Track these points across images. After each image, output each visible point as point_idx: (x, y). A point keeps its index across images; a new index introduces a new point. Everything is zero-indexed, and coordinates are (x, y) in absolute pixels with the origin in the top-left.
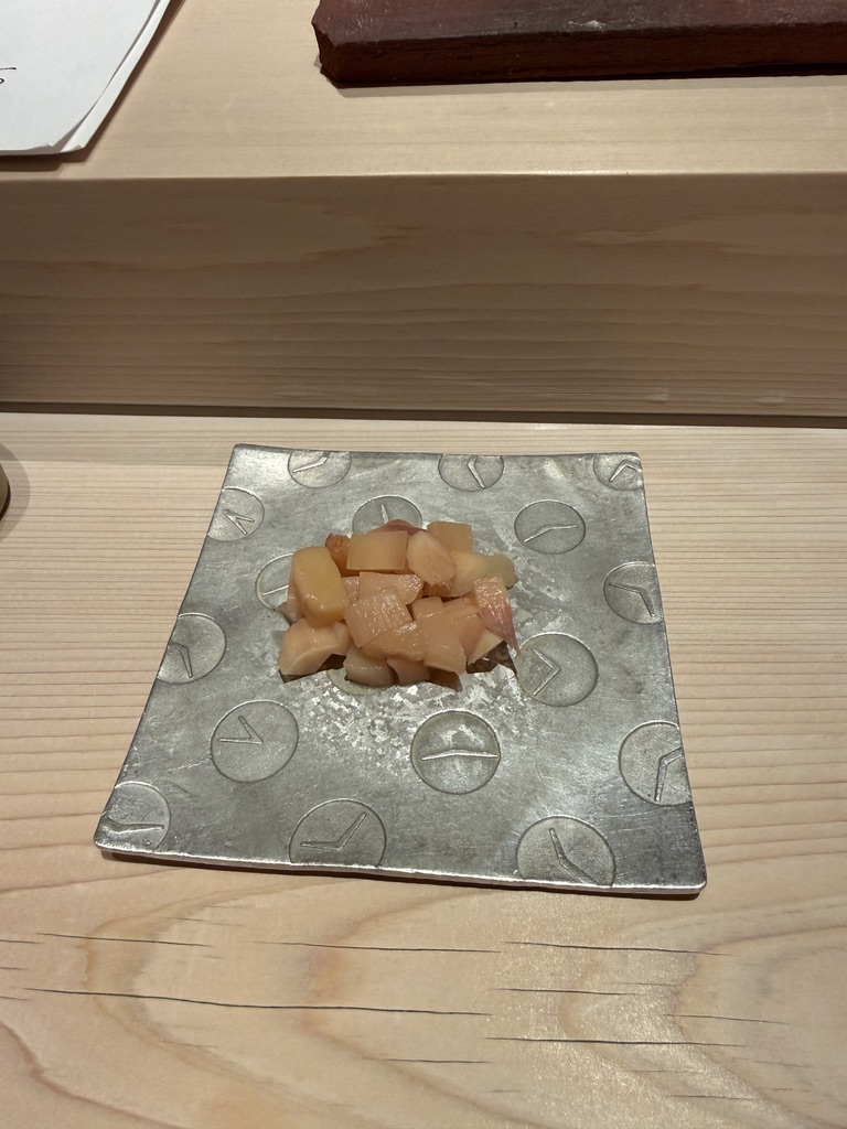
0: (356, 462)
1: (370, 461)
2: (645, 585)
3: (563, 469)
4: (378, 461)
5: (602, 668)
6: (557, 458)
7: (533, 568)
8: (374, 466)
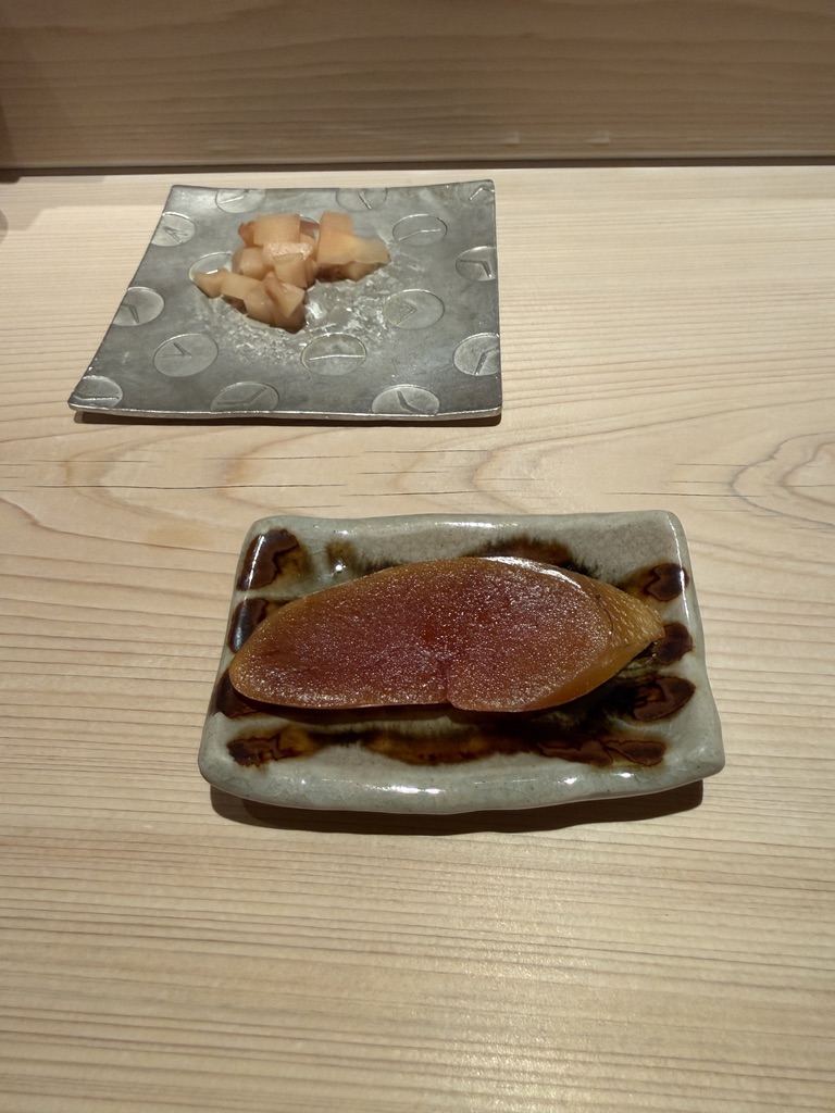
0: (270, 195)
1: (281, 194)
2: (488, 260)
3: (434, 193)
4: (288, 194)
5: (447, 307)
6: (430, 188)
7: (404, 254)
8: (284, 197)
